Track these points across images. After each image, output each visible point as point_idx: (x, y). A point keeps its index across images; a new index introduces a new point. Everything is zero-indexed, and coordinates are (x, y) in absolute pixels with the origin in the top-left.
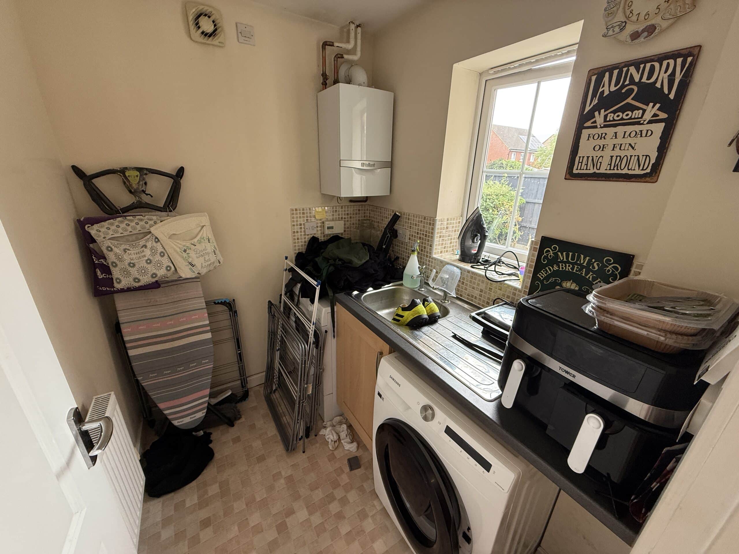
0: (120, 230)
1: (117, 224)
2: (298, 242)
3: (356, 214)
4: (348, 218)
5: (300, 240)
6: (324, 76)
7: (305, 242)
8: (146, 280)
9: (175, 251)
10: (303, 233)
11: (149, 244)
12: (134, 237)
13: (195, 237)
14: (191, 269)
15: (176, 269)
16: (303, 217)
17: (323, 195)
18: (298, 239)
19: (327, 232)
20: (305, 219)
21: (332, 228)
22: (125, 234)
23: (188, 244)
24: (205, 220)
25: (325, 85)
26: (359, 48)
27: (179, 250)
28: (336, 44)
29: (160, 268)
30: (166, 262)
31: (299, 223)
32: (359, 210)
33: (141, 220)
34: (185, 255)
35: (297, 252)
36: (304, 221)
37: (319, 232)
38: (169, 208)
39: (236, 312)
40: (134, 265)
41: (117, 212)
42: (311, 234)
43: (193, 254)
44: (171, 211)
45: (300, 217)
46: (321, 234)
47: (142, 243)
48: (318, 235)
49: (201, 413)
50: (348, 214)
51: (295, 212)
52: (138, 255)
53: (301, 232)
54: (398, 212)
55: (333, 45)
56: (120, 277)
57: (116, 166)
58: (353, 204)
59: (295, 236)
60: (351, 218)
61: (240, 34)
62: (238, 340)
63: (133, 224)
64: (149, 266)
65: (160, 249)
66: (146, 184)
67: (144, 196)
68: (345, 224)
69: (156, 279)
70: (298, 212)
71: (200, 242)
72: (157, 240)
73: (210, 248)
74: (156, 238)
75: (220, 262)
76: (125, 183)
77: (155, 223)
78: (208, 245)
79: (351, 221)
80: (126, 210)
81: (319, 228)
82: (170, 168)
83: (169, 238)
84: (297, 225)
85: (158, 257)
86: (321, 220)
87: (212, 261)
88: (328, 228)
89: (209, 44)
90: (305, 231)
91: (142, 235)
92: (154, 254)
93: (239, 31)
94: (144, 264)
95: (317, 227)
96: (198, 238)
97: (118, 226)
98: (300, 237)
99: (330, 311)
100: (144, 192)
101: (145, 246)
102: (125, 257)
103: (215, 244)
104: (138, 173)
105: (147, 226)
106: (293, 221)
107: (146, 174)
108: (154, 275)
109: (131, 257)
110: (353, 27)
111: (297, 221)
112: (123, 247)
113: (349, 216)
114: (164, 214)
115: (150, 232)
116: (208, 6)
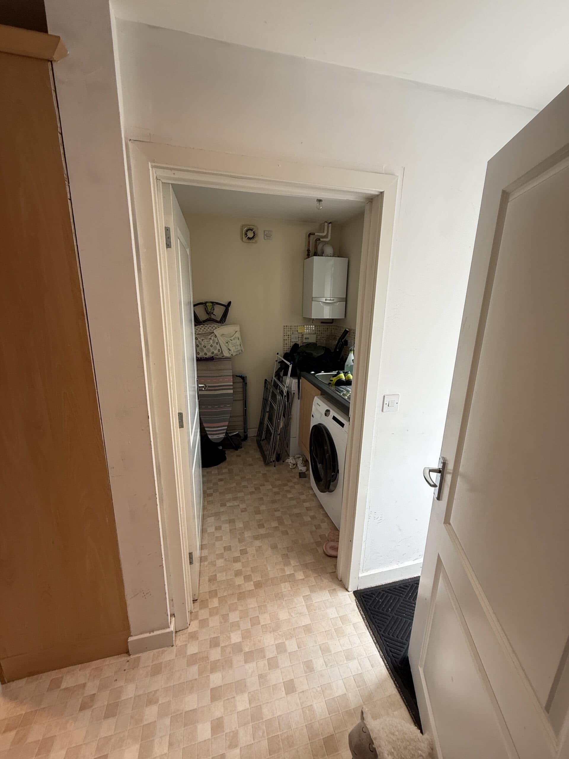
0: (201, 331)
1: (200, 327)
2: (286, 346)
3: (325, 331)
4: (319, 333)
5: (287, 345)
6: (308, 251)
7: (290, 346)
8: (209, 355)
9: (223, 342)
10: (290, 341)
11: (212, 338)
12: (206, 334)
13: (232, 336)
14: (228, 352)
15: (222, 351)
16: (291, 331)
17: (304, 318)
18: (286, 344)
19: (304, 341)
20: (292, 332)
21: (308, 338)
22: (203, 332)
23: (229, 339)
24: (237, 328)
25: (308, 256)
26: (329, 234)
27: (224, 342)
28: (316, 234)
29: (216, 349)
30: (218, 347)
31: (288, 334)
32: (328, 329)
33: (210, 326)
34: (227, 344)
35: (285, 352)
36: (291, 333)
37: (300, 341)
38: (222, 322)
39: (246, 383)
40: (205, 347)
41: (201, 322)
42: (295, 342)
43: (230, 345)
44: (223, 323)
45: (289, 331)
46: (301, 342)
47: (209, 337)
48: (299, 343)
49: (222, 435)
50: (319, 331)
51: (286, 327)
52: (207, 343)
53: (288, 340)
54: (347, 328)
55: (314, 235)
56: (199, 352)
57: (203, 302)
58: (323, 324)
59: (284, 342)
60: (321, 333)
61: (265, 236)
62: (245, 401)
63: (206, 328)
64: (211, 348)
65: (216, 341)
66: (214, 309)
67: (212, 315)
68: (317, 337)
69: (213, 355)
70: (288, 328)
71: (234, 339)
72: (216, 336)
73: (238, 342)
74: (216, 335)
75: (242, 351)
76: (205, 309)
77: (216, 328)
78: (238, 341)
79: (321, 335)
80: (204, 321)
81: (300, 339)
82: (225, 302)
83: (221, 336)
84: (286, 335)
85: (215, 344)
86: (301, 333)
87: (239, 349)
88: (306, 338)
89: (250, 242)
90: (291, 340)
91: (209, 334)
92: (213, 342)
93: (265, 234)
94: (209, 347)
95: (299, 337)
96: (234, 337)
97: (201, 329)
98: (287, 343)
99: (297, 382)
100: (213, 313)
101: (211, 339)
102: (203, 343)
103: (241, 341)
104: (211, 304)
105: (212, 329)
106: (285, 333)
107: (215, 305)
108: (213, 353)
109: (205, 343)
110: (326, 224)
111: (287, 333)
112: (202, 338)
113: (320, 332)
114: (220, 324)
115: (213, 332)
116: (251, 225)
